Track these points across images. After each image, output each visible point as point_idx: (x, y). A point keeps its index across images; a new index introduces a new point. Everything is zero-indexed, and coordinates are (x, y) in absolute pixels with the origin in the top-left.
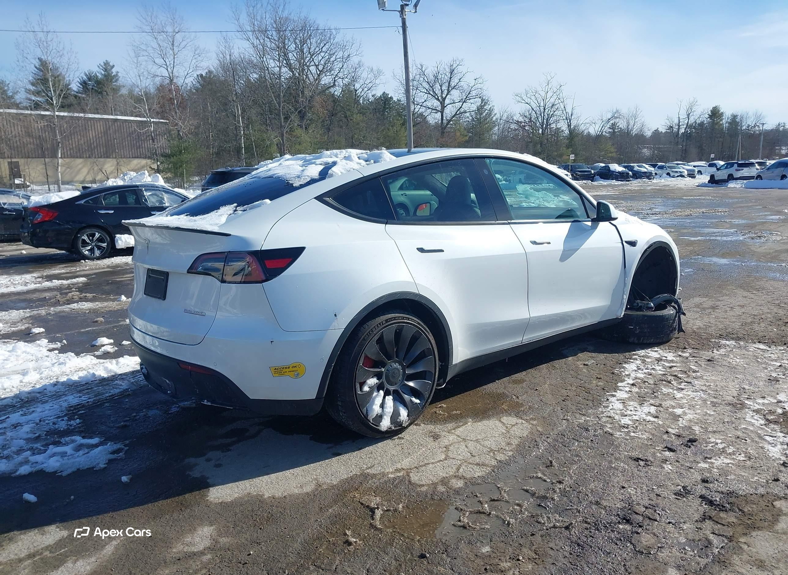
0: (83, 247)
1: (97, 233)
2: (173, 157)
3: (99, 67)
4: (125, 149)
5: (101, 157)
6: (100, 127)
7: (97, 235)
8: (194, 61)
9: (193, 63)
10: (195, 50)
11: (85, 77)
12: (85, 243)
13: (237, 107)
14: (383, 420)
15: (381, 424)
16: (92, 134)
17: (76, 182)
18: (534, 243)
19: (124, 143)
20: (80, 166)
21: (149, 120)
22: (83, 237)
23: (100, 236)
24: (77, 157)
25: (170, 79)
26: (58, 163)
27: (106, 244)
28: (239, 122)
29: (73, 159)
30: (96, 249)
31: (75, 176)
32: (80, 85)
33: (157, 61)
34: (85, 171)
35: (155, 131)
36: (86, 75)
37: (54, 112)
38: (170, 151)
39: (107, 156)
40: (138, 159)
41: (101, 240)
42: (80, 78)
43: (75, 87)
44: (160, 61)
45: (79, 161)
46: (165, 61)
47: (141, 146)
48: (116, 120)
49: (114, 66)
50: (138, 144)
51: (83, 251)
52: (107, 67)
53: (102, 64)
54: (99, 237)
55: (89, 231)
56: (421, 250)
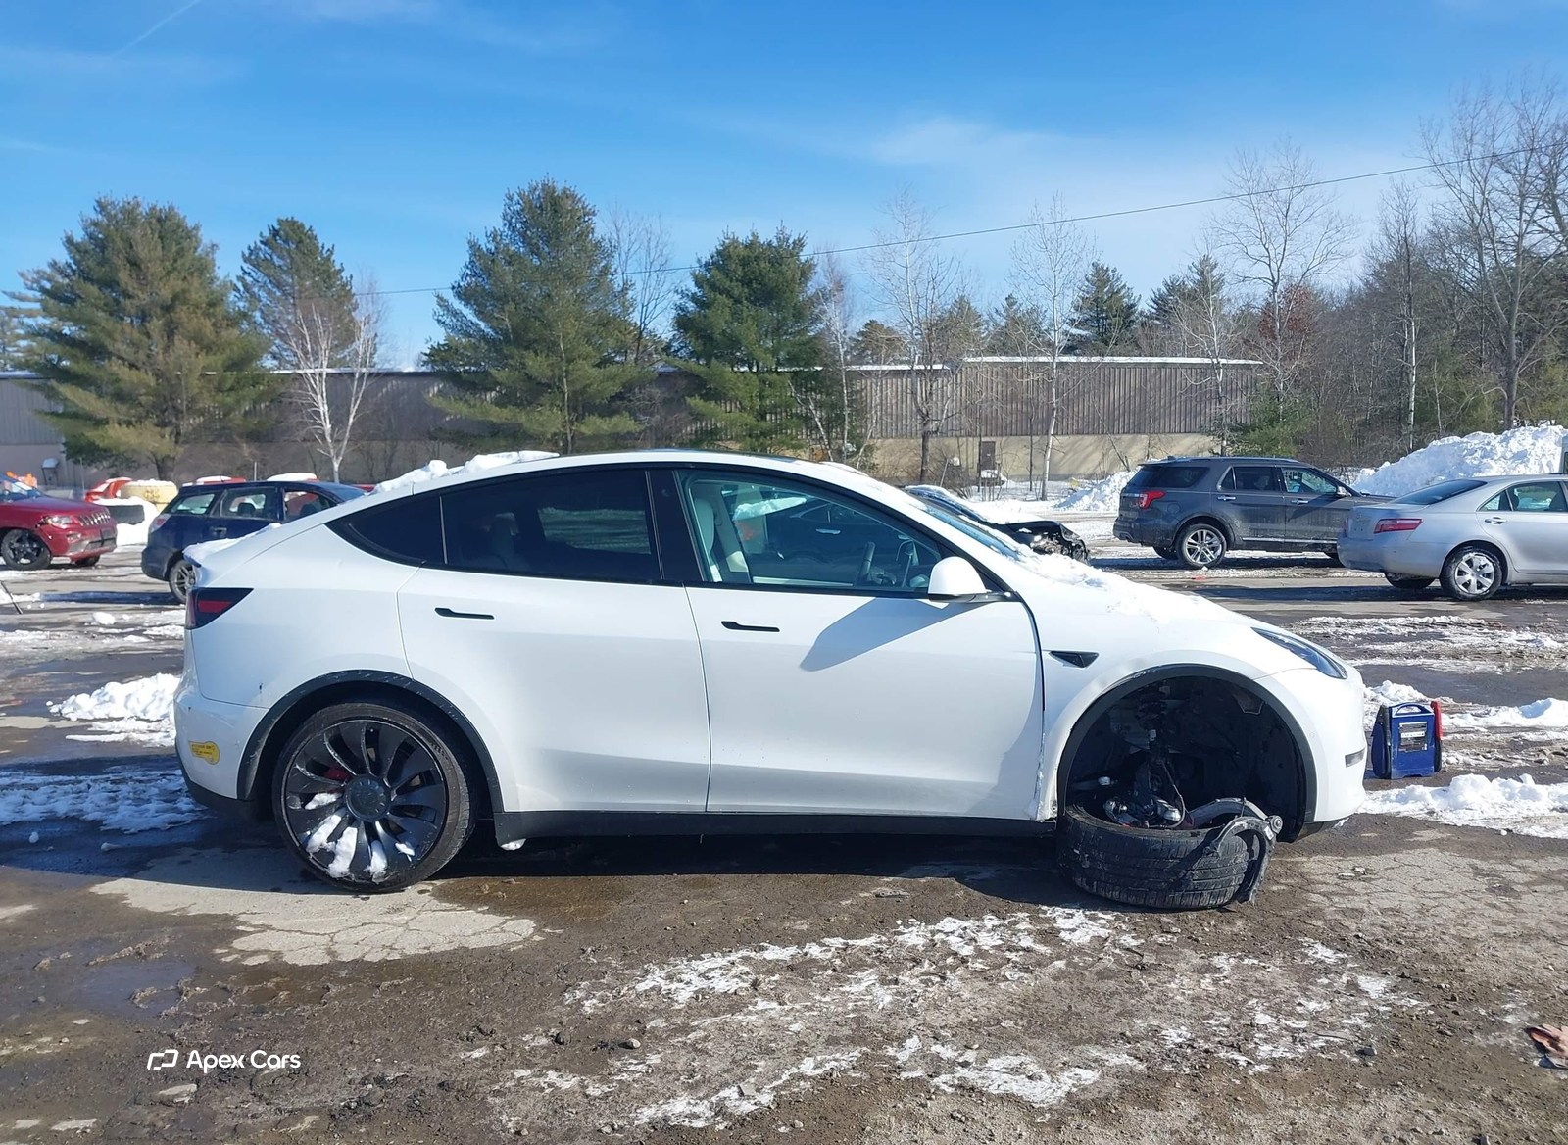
2: (1254, 431)
3: (1190, 268)
4: (1173, 417)
5: (1128, 433)
6: (1133, 380)
8: (1325, 243)
9: (1322, 247)
10: (1330, 222)
11: (1164, 290)
13: (1409, 327)
14: (335, 861)
15: (330, 865)
16: (1116, 393)
17: (1078, 476)
18: (731, 625)
19: (1173, 408)
20: (1090, 449)
21: (1216, 362)
24: (1088, 434)
25: (1272, 282)
26: (1048, 444)
28: (1408, 358)
29: (1080, 437)
31: (1079, 467)
32: (1153, 304)
33: (1251, 250)
34: (1097, 456)
35: (1225, 383)
36: (1167, 285)
37: (1054, 358)
38: (1248, 420)
39: (1138, 430)
40: (1195, 435)
42: (1156, 291)
43: (1145, 306)
44: (1257, 250)
45: (1089, 439)
46: (1267, 250)
47: (1203, 412)
48: (1165, 364)
49: (1216, 264)
50: (1198, 408)
52: (1205, 267)
53: (1196, 263)
56: (444, 612)
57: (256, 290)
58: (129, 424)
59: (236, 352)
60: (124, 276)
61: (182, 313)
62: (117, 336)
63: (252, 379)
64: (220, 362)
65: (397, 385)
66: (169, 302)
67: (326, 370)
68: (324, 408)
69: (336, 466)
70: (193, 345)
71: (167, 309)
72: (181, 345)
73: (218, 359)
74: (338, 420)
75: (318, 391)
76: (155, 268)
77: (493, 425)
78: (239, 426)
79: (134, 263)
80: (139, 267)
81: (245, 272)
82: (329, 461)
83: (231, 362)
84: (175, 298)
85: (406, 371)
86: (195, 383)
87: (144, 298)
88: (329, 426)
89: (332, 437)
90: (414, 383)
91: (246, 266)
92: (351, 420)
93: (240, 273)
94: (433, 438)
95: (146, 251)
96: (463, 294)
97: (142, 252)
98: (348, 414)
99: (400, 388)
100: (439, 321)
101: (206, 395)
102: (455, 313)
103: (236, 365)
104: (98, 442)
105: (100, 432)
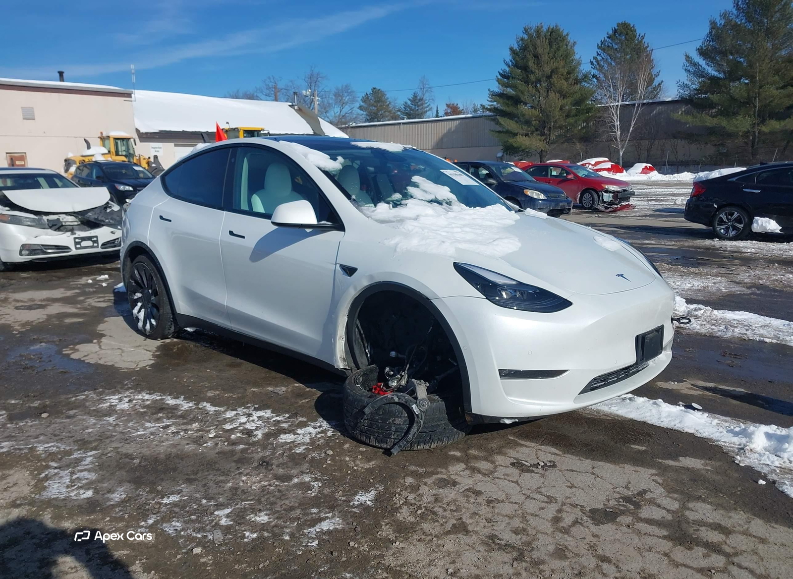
0: (718, 225)
1: (736, 213)
7: (736, 215)
12: (721, 222)
18: (231, 233)
22: (721, 216)
23: (739, 216)
27: (742, 225)
30: (731, 229)
41: (739, 220)
51: (718, 229)
54: (737, 217)
55: (728, 210)
56: (161, 217)
57: (602, 63)
58: (526, 135)
59: (578, 96)
60: (531, 64)
61: (554, 79)
62: (526, 93)
63: (586, 110)
64: (569, 103)
65: (662, 109)
66: (549, 74)
67: (620, 103)
68: (617, 123)
69: (621, 154)
70: (557, 95)
71: (549, 77)
72: (552, 95)
73: (569, 100)
74: (624, 128)
75: (615, 114)
76: (545, 58)
77: (708, 128)
78: (576, 134)
79: (536, 56)
80: (538, 58)
81: (598, 54)
82: (618, 151)
83: (575, 102)
84: (552, 72)
85: (667, 100)
86: (557, 113)
87: (538, 73)
88: (619, 133)
89: (620, 138)
90: (671, 107)
91: (599, 51)
92: (631, 129)
93: (595, 55)
94: (675, 137)
95: (542, 50)
96: (702, 52)
97: (540, 50)
98: (630, 126)
99: (663, 110)
100: (686, 70)
101: (562, 119)
102: (695, 64)
103: (578, 103)
104: (514, 144)
105: (514, 140)
